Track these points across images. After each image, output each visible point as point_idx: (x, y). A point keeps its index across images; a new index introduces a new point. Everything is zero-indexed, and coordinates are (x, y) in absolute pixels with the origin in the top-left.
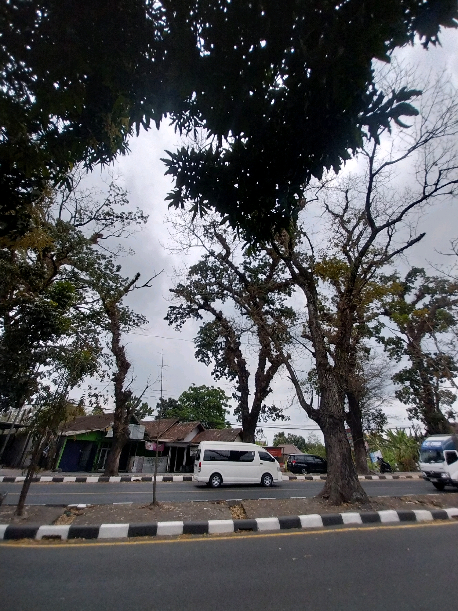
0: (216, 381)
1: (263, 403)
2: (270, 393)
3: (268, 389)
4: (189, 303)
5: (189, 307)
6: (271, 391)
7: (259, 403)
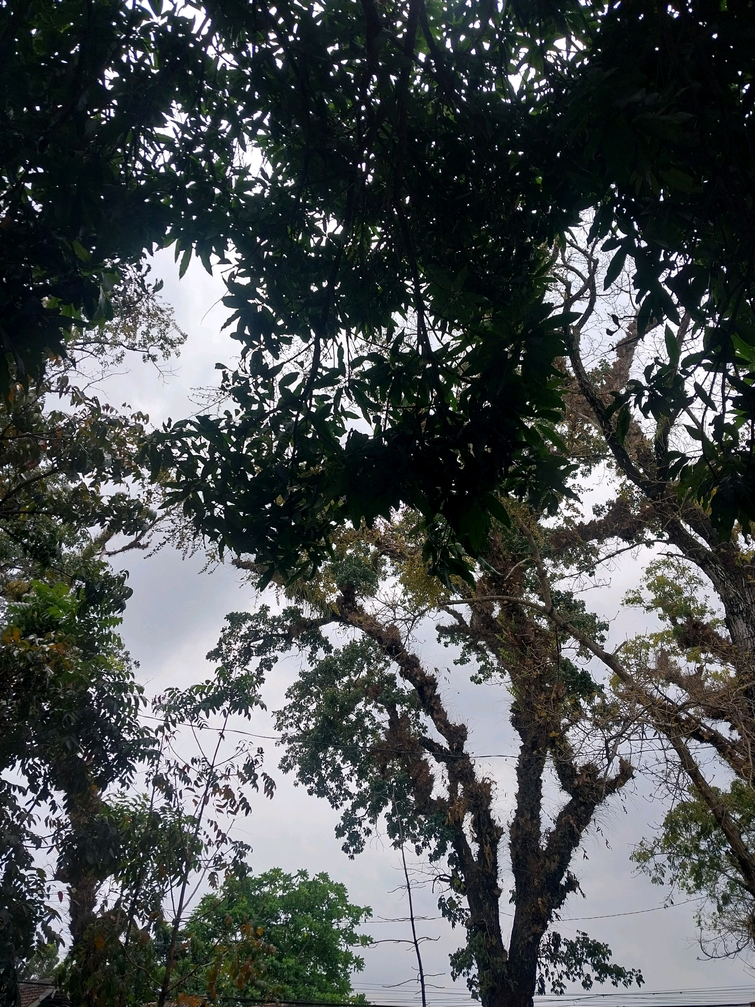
0: (352, 857)
1: (553, 927)
2: (570, 895)
3: (563, 881)
4: (292, 603)
5: (291, 613)
6: (572, 884)
7: (539, 929)
